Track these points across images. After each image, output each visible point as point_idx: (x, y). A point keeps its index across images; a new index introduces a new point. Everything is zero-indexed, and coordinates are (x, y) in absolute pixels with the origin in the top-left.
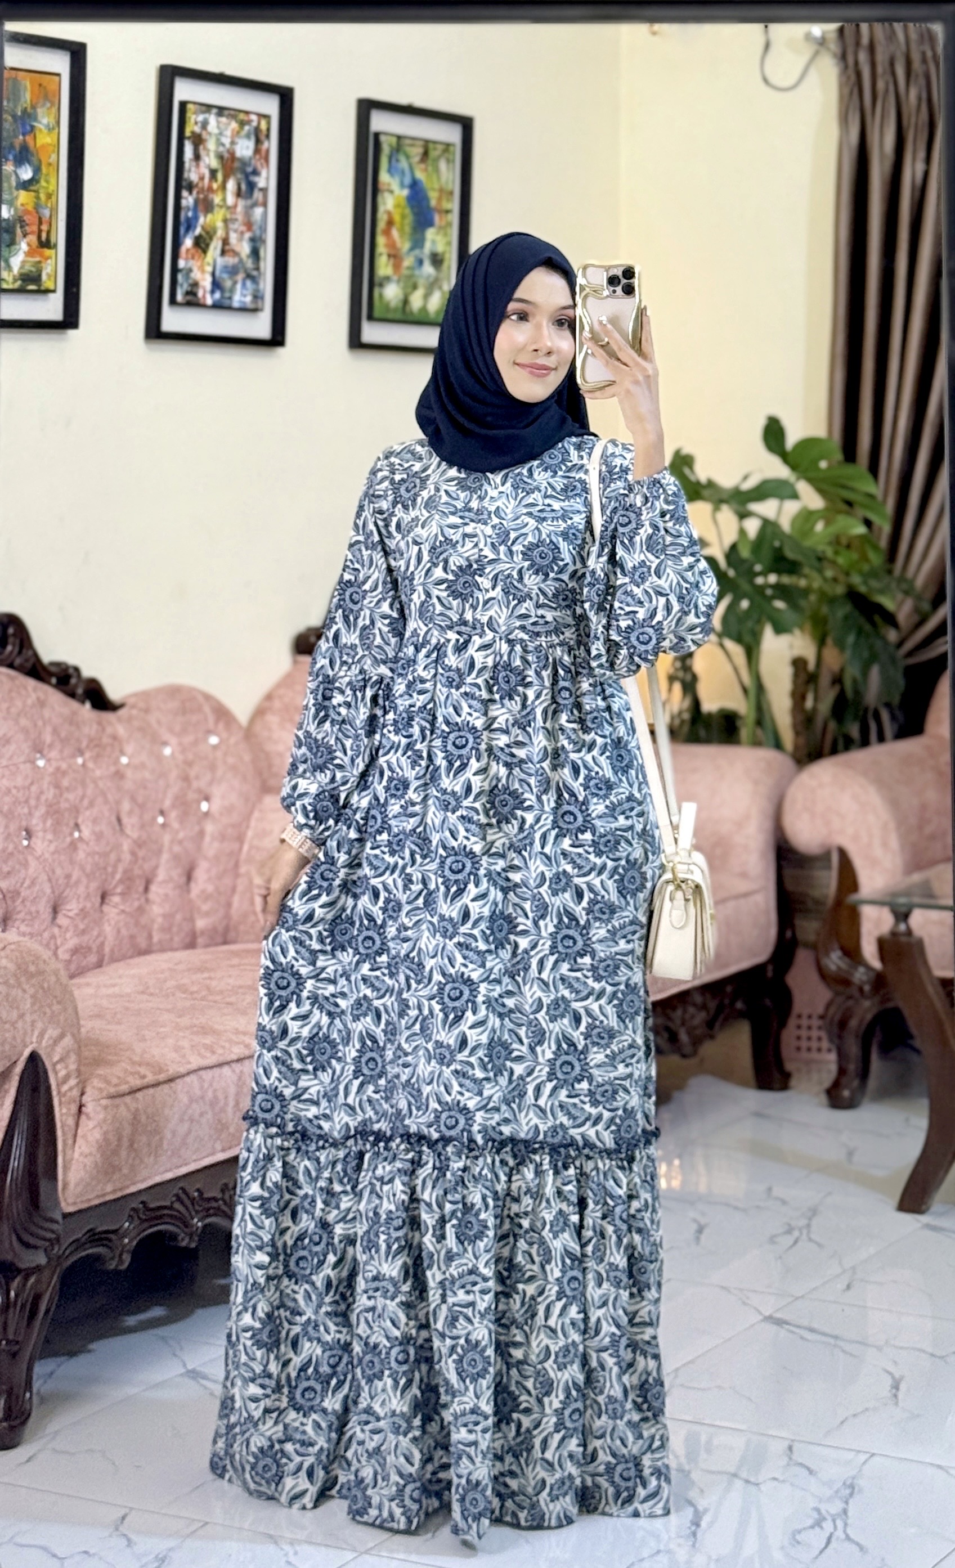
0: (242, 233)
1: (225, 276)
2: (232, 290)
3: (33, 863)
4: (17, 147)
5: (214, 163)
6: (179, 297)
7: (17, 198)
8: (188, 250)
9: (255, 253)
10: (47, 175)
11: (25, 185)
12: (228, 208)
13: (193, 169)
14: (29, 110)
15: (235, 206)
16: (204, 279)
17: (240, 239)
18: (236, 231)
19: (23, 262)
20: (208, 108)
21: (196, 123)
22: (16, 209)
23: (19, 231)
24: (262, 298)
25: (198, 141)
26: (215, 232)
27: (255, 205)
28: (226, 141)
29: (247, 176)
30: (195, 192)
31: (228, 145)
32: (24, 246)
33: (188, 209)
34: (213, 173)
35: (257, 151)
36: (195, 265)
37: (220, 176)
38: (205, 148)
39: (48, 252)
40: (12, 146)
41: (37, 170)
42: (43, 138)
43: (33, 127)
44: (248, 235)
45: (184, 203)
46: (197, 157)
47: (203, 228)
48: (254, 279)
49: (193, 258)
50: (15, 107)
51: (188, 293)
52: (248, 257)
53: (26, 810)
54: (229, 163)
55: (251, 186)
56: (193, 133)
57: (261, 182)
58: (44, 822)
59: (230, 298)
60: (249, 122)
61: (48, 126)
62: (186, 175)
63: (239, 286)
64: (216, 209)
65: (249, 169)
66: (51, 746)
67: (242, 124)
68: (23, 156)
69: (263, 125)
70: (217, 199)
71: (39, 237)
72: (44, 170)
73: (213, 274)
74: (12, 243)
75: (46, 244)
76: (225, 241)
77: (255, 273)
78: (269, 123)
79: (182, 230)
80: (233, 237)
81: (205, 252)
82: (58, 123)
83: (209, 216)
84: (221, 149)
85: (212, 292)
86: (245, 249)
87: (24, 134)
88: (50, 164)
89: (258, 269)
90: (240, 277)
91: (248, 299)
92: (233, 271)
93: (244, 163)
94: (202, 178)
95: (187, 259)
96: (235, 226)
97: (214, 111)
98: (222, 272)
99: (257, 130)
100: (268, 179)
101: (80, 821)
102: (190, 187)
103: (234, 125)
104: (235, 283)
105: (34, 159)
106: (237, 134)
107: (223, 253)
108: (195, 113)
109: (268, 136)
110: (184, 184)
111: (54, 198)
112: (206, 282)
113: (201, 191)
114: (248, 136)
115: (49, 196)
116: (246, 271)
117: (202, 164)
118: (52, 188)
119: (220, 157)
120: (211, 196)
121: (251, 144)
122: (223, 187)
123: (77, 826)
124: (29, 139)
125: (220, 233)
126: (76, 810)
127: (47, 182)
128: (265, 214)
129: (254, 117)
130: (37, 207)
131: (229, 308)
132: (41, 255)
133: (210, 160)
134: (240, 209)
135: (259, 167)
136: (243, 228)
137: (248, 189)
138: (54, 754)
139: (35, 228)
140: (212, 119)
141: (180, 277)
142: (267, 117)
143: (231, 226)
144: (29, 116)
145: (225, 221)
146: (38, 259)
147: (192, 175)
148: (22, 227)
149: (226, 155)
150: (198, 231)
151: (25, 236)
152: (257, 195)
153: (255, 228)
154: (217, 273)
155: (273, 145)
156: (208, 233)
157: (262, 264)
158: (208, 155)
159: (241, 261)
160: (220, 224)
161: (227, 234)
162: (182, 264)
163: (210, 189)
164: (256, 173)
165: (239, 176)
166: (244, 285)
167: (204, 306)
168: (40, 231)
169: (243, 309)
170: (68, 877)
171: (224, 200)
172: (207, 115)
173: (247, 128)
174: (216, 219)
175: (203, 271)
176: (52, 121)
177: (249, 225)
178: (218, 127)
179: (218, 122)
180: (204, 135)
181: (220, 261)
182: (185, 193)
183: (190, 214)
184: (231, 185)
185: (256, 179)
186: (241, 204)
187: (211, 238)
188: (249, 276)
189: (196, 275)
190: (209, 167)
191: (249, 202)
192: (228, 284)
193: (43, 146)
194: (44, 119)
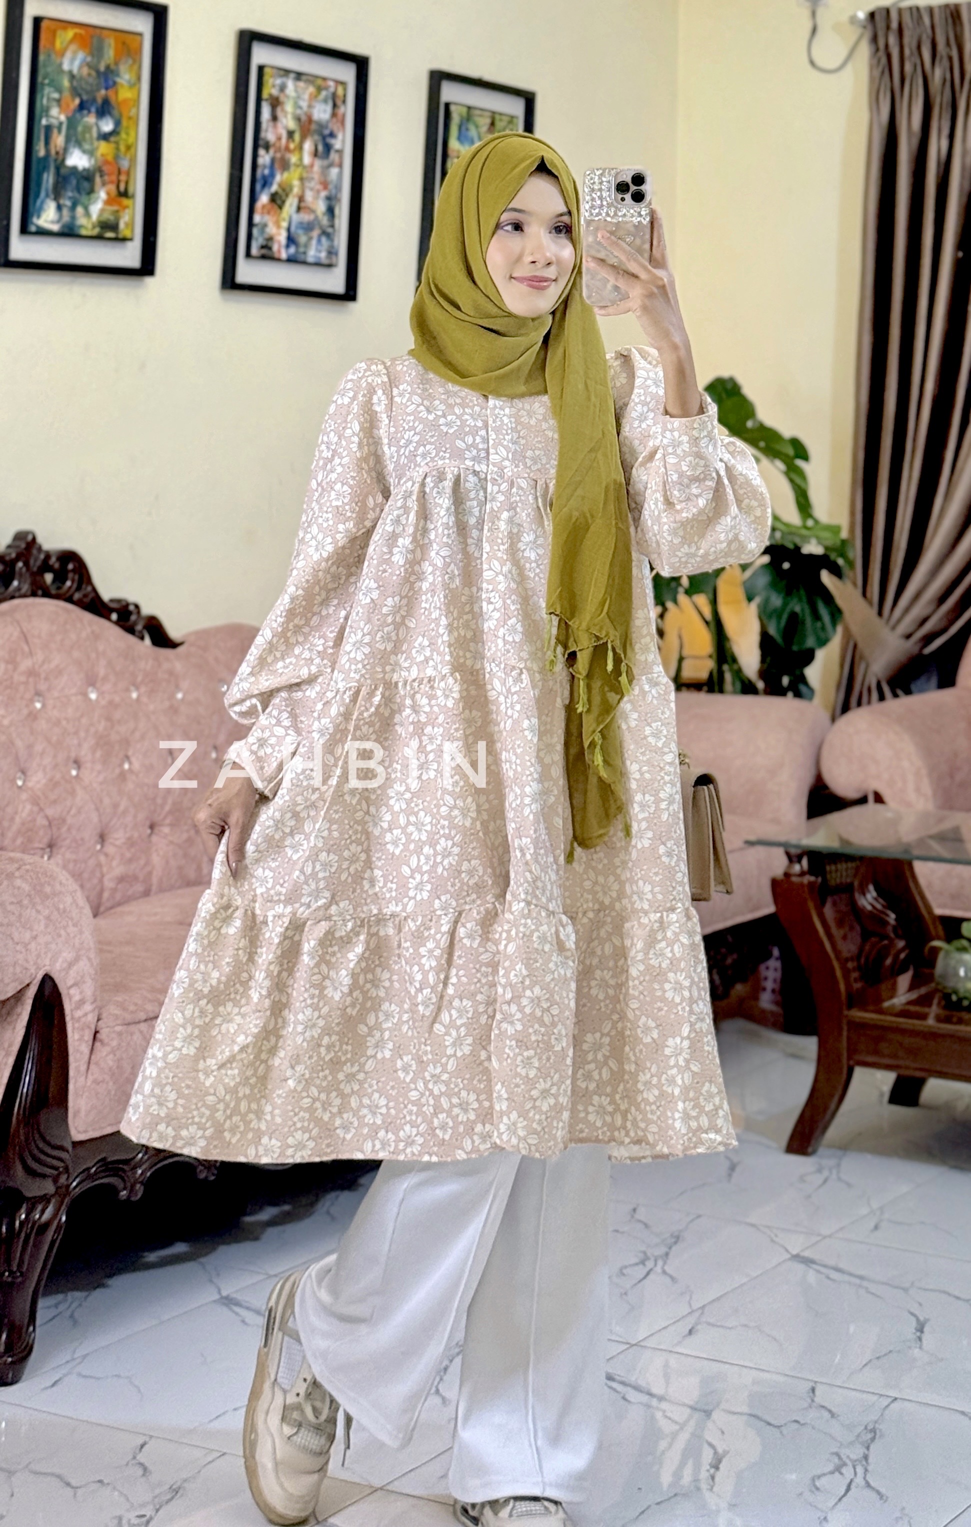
0: (318, 192)
1: (300, 232)
2: (307, 245)
3: (80, 793)
4: (99, 101)
5: (292, 124)
6: (254, 251)
7: (97, 148)
8: (264, 207)
9: (331, 211)
10: (128, 128)
11: (105, 137)
12: (304, 167)
13: (270, 129)
14: (113, 67)
15: (312, 166)
16: (279, 234)
17: (316, 197)
18: (312, 189)
19: (102, 211)
20: (286, 72)
21: (274, 86)
22: (96, 160)
23: (98, 180)
24: (336, 254)
25: (275, 103)
26: (291, 189)
27: (331, 165)
28: (304, 104)
29: (324, 138)
30: (272, 151)
31: (305, 107)
32: (103, 195)
33: (264, 167)
34: (291, 134)
35: (334, 115)
36: (269, 220)
37: (297, 137)
38: (283, 110)
39: (125, 201)
40: (94, 100)
41: (118, 123)
42: (125, 94)
43: (115, 83)
44: (324, 194)
45: (260, 161)
46: (274, 118)
47: (280, 185)
48: (328, 236)
49: (269, 213)
50: (99, 62)
51: (263, 247)
52: (324, 214)
53: (76, 742)
54: (306, 125)
55: (328, 148)
56: (271, 96)
57: (337, 144)
58: (94, 753)
59: (305, 253)
60: (327, 88)
61: (129, 82)
62: (263, 135)
63: (314, 242)
64: (292, 168)
65: (327, 132)
66: (105, 679)
67: (319, 89)
68: (105, 109)
69: (340, 91)
70: (294, 159)
71: (118, 187)
72: (124, 123)
73: (289, 230)
74: (91, 191)
75: (125, 194)
76: (301, 199)
77: (330, 230)
78: (345, 89)
79: (258, 186)
80: (309, 196)
81: (281, 207)
82: (139, 78)
83: (286, 175)
84: (299, 112)
85: (288, 246)
86: (321, 207)
87: (107, 89)
88: (130, 118)
89: (332, 226)
90: (315, 233)
91: (323, 255)
92: (308, 227)
93: (321, 126)
94: (279, 139)
95: (262, 213)
96: (312, 184)
97: (292, 75)
98: (297, 228)
99: (334, 96)
100: (343, 141)
101: (130, 753)
102: (267, 147)
103: (311, 89)
104: (310, 239)
105: (115, 112)
106: (313, 98)
107: (299, 209)
108: (272, 76)
109: (344, 102)
110: (261, 142)
111: (133, 150)
112: (282, 237)
113: (278, 150)
114: (325, 101)
115: (128, 148)
116: (321, 227)
117: (279, 125)
118: (131, 140)
119: (298, 119)
120: (288, 155)
121: (329, 108)
122: (300, 148)
123: (127, 758)
124: (111, 93)
125: (296, 190)
126: (126, 742)
127: (127, 134)
128: (340, 175)
129: (331, 84)
130: (117, 157)
131: (304, 263)
132: (120, 204)
133: (288, 122)
134: (316, 168)
135: (335, 129)
136: (319, 187)
137: (325, 150)
138: (107, 687)
139: (114, 178)
140: (290, 84)
141: (255, 231)
142: (343, 84)
143: (307, 184)
144: (112, 72)
145: (302, 179)
146: (115, 208)
147: (269, 134)
148: (101, 176)
149: (304, 118)
150: (274, 188)
151: (104, 184)
152: (334, 156)
153: (331, 187)
154: (293, 229)
155: (349, 110)
156: (284, 190)
157: (337, 221)
158: (286, 116)
159: (316, 218)
160: (296, 183)
161: (303, 191)
162: (257, 218)
163: (287, 149)
164: (332, 135)
165: (316, 137)
166: (319, 241)
167: (279, 260)
168: (119, 182)
169: (318, 264)
170: (116, 806)
171: (301, 159)
172: (284, 79)
173: (324, 93)
174: (292, 177)
175: (279, 227)
176: (134, 79)
177: (325, 185)
178: (296, 91)
179: (296, 87)
180: (282, 98)
181: (296, 218)
182: (261, 152)
183: (267, 172)
184: (308, 146)
185: (332, 141)
186: (318, 164)
187: (287, 195)
188: (324, 233)
189: (271, 230)
190: (286, 128)
191: (326, 163)
192: (302, 239)
193: (126, 101)
194: (125, 77)
